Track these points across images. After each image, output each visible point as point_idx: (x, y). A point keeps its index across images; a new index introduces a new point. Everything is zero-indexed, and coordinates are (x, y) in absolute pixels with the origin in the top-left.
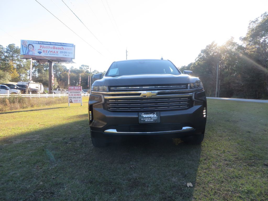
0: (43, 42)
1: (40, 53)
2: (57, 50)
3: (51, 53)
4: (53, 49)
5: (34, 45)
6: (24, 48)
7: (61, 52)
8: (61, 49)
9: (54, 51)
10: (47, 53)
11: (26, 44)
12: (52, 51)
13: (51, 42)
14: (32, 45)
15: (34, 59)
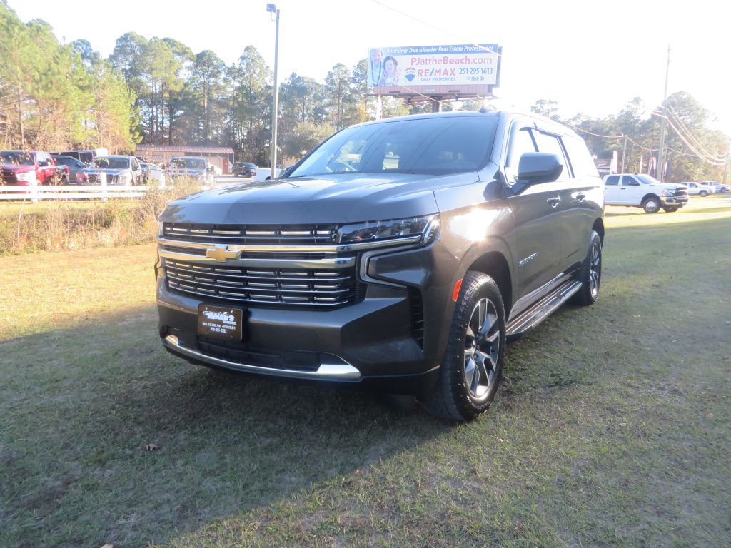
0: (418, 47)
1: (410, 77)
2: (454, 66)
3: (438, 76)
4: (444, 63)
5: (397, 58)
6: (375, 68)
7: (463, 71)
8: (464, 61)
9: (446, 70)
10: (428, 77)
11: (380, 57)
12: (440, 71)
13: (438, 47)
14: (393, 59)
15: (397, 94)
